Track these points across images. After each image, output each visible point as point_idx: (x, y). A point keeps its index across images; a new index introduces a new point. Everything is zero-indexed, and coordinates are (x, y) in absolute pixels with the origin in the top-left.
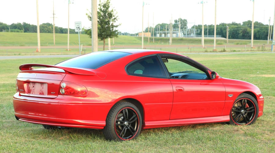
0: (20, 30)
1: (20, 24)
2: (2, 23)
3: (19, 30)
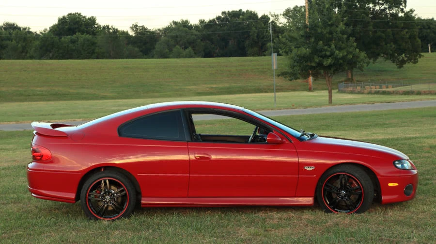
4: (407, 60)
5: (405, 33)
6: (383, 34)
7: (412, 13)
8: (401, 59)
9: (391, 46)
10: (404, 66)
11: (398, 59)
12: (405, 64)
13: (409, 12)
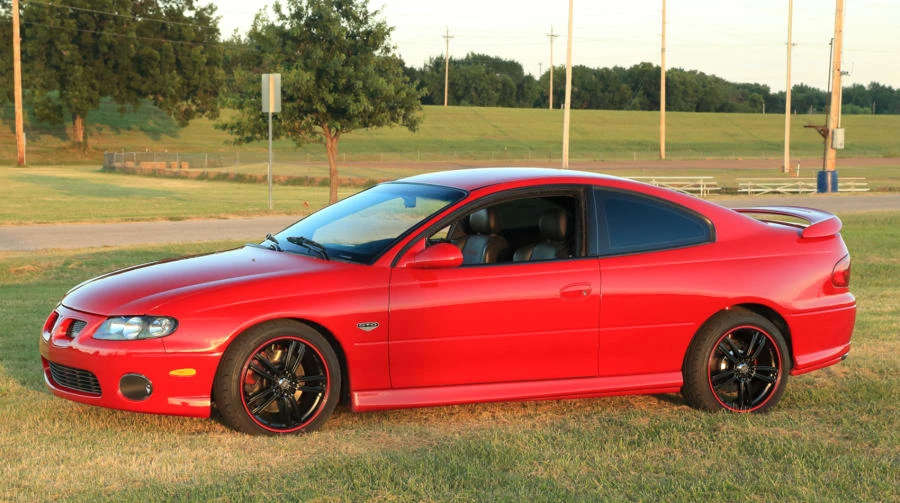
0: (862, 106)
1: (862, 87)
2: (806, 86)
3: (858, 107)
4: (198, 111)
5: (199, 52)
6: (156, 52)
7: (211, 13)
8: (183, 109)
9: (173, 78)
10: (190, 122)
11: (178, 108)
12: (193, 118)
13: (205, 9)
